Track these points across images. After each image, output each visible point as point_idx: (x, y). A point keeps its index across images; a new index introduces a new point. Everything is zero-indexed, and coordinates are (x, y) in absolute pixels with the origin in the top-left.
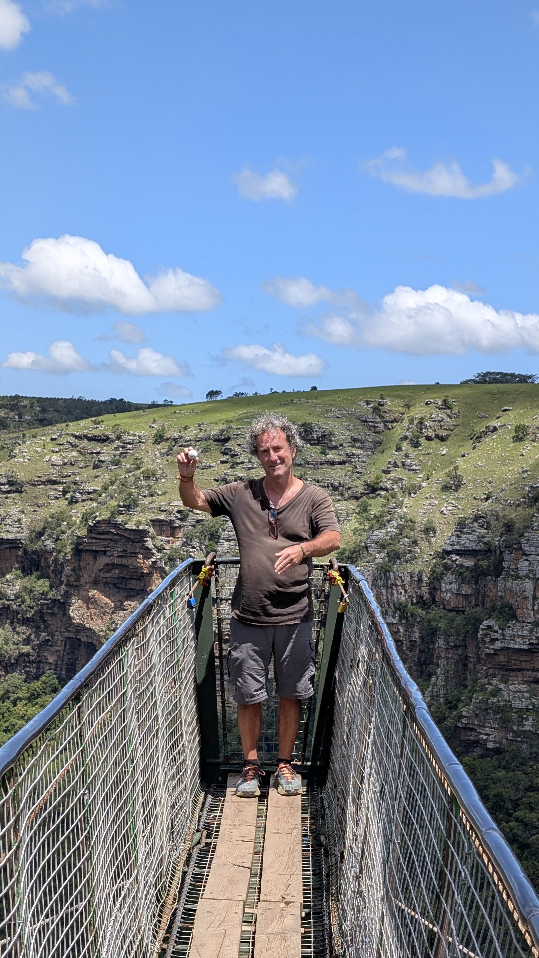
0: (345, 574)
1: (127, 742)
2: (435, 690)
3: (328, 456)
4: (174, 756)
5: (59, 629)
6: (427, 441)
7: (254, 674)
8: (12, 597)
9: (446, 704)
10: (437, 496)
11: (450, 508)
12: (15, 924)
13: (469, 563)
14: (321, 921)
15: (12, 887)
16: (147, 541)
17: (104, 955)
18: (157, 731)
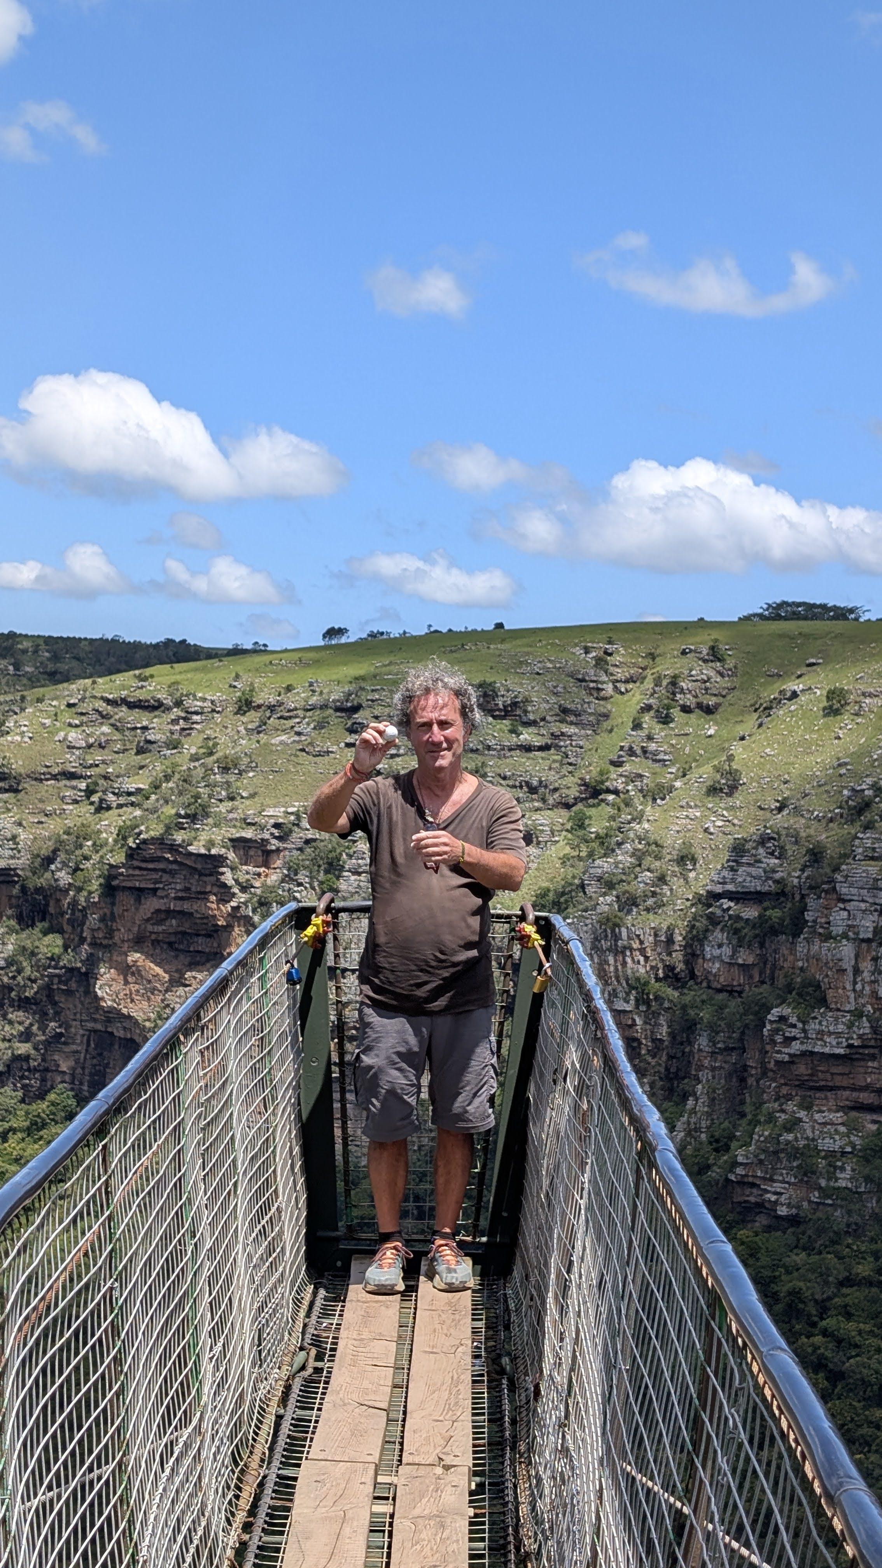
0: (546, 928)
1: (185, 1203)
2: (693, 1120)
3: (521, 737)
4: (264, 1226)
5: (78, 1016)
6: (683, 714)
7: (398, 1092)
8: (2, 963)
9: (710, 1143)
10: (698, 803)
11: (719, 823)
13: (750, 912)
14: (502, 1498)
16: (223, 874)
17: (144, 1552)
18: (235, 1185)
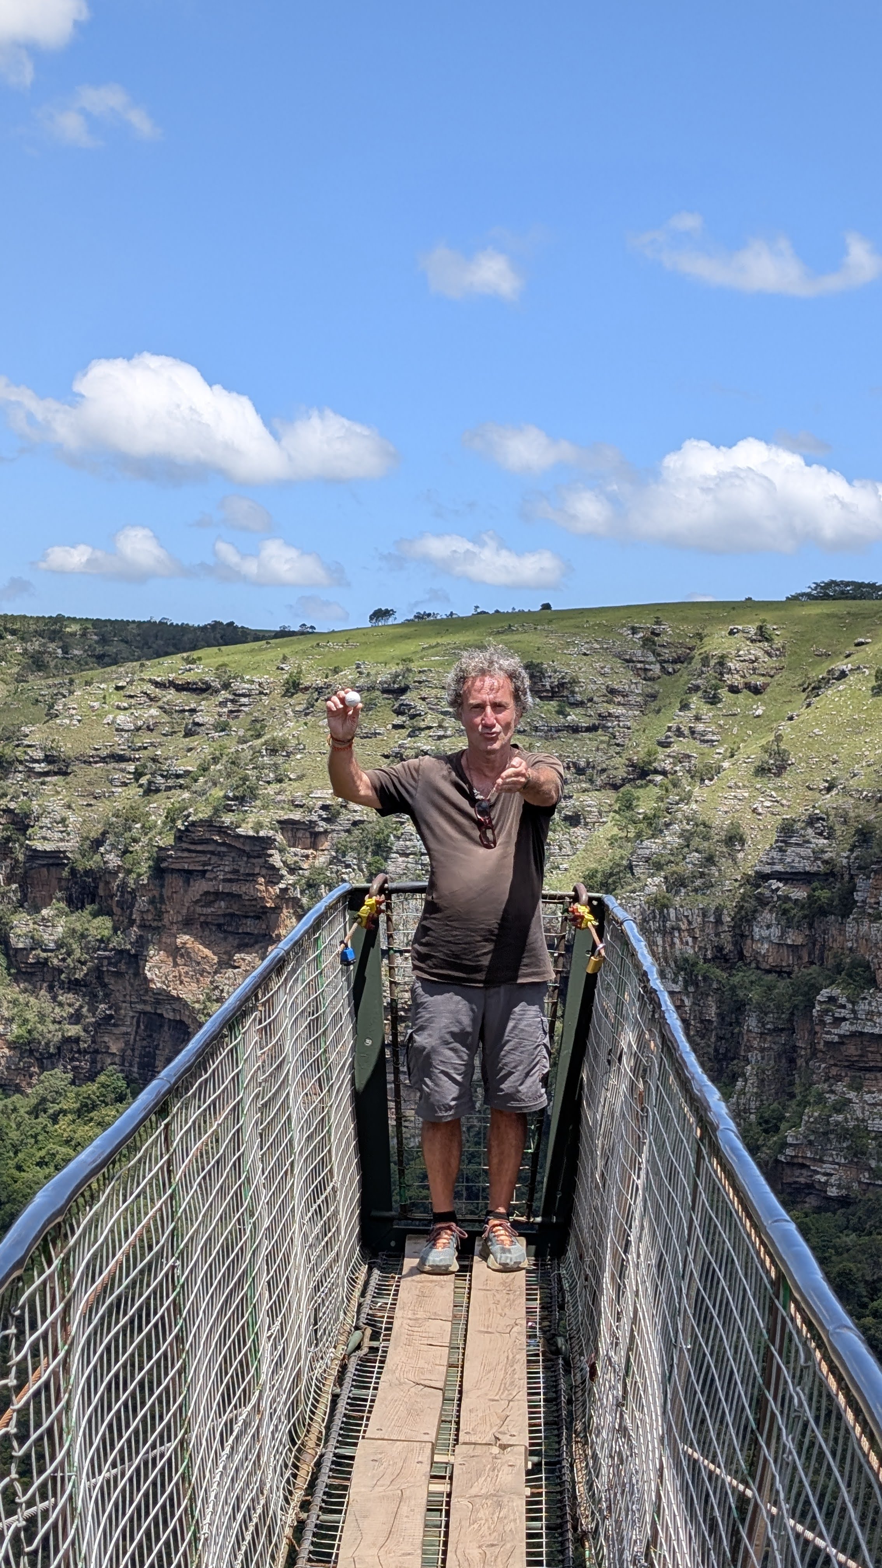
0: (599, 910)
1: (243, 1182)
2: (742, 1101)
3: (569, 718)
4: (319, 1206)
5: (128, 998)
6: (730, 694)
7: (451, 1072)
8: (52, 946)
9: (760, 1124)
10: (746, 783)
11: (768, 804)
12: (63, 1478)
13: (799, 893)
14: (558, 1477)
15: (58, 1418)
16: (271, 855)
17: (205, 1529)
18: (292, 1164)
